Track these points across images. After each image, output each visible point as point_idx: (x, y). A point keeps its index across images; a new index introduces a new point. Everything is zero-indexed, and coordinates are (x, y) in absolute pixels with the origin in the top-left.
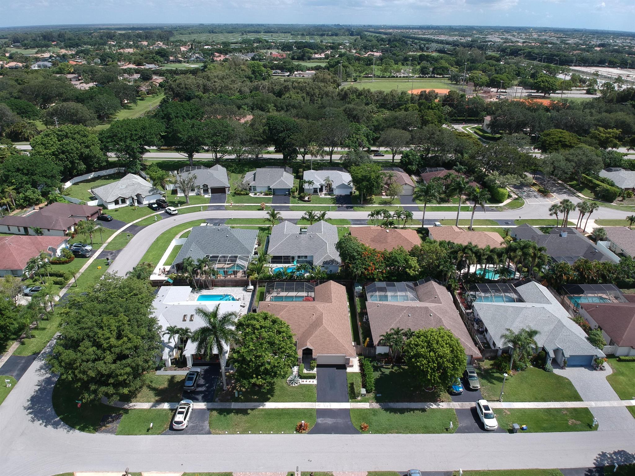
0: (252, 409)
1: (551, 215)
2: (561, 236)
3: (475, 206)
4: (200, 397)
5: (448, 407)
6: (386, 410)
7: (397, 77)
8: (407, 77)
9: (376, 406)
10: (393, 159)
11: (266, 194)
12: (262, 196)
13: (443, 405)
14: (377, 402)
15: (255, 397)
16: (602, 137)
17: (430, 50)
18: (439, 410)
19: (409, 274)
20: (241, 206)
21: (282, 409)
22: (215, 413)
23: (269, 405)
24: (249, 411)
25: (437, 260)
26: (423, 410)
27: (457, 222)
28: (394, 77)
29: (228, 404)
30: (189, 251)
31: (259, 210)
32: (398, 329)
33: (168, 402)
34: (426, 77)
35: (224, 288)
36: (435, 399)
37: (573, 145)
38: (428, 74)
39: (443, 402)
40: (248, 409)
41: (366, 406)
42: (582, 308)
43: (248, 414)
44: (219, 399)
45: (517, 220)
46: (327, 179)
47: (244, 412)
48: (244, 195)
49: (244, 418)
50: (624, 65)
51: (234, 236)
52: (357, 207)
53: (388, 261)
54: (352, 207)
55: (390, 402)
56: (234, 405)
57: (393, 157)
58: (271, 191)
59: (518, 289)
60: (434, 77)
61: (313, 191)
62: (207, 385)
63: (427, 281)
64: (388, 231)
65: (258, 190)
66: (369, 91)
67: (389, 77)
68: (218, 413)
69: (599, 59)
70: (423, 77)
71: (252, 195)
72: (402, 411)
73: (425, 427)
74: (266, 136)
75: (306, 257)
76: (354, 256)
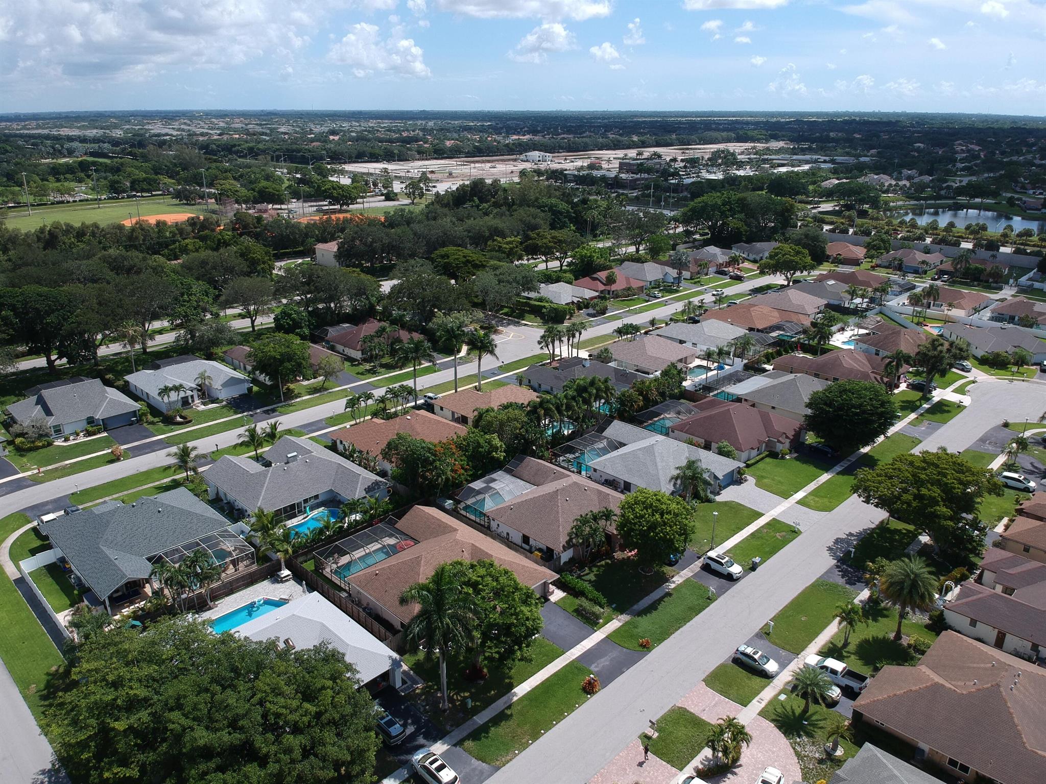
0: (509, 707)
1: (542, 348)
2: (584, 366)
4: (421, 740)
5: (684, 579)
6: (640, 614)
9: (625, 618)
10: (253, 326)
11: (89, 434)
12: (82, 439)
13: (678, 580)
14: (622, 614)
15: (493, 692)
17: (76, 153)
18: (679, 586)
21: (543, 683)
22: (469, 744)
23: (522, 690)
24: (508, 712)
26: (669, 594)
27: (456, 383)
28: (62, 202)
29: (469, 722)
31: (111, 462)
33: (385, 778)
34: (123, 198)
36: (665, 579)
38: (124, 191)
39: (673, 577)
40: (503, 710)
41: (614, 624)
43: (511, 715)
44: (452, 726)
45: (501, 367)
46: (202, 376)
47: (501, 718)
48: (43, 447)
49: (512, 723)
51: (173, 507)
52: (281, 407)
54: (274, 410)
55: (632, 606)
56: (481, 719)
57: (253, 322)
58: (93, 425)
59: (606, 433)
62: (410, 721)
63: (522, 460)
64: (409, 417)
65: (67, 430)
67: (52, 204)
68: (473, 740)
71: (59, 443)
72: (653, 607)
73: (690, 609)
75: (316, 497)
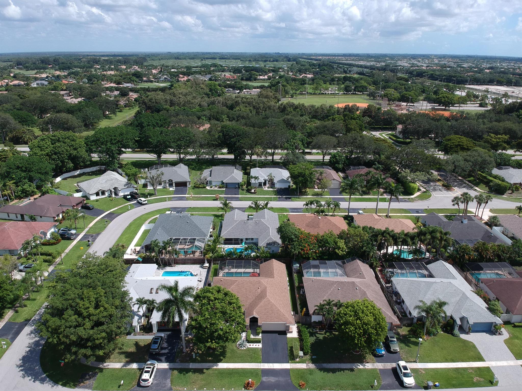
0: (207, 369)
1: (454, 205)
2: (462, 222)
3: (391, 198)
4: (163, 358)
5: (373, 368)
6: (321, 369)
7: (326, 94)
8: (333, 94)
9: (312, 366)
10: (323, 159)
11: (220, 188)
12: (216, 189)
13: (369, 366)
14: (313, 363)
15: (210, 358)
16: (494, 141)
17: (352, 73)
18: (365, 370)
19: (338, 254)
20: (200, 197)
21: (233, 369)
22: (176, 372)
23: (222, 366)
24: (205, 371)
25: (361, 242)
26: (352, 370)
27: (376, 211)
28: (323, 94)
29: (187, 364)
30: (156, 235)
31: (214, 200)
32: (329, 300)
33: (136, 362)
34: (349, 94)
35: (184, 265)
36: (361, 360)
37: (469, 148)
38: (350, 91)
39: (368, 363)
40: (203, 369)
41: (303, 366)
42: (482, 282)
43: (204, 373)
44: (179, 360)
45: (426, 209)
46: (270, 175)
47: (200, 371)
48: (202, 188)
49: (200, 376)
50: (509, 83)
51: (193, 222)
52: (294, 198)
53: (320, 243)
54: (290, 198)
55: (323, 363)
56: (192, 366)
57: (324, 157)
58: (224, 185)
59: (429, 266)
60: (356, 94)
61: (258, 185)
62: (169, 348)
63: (353, 260)
64: (320, 218)
65: (213, 184)
66: (303, 105)
67: (319, 94)
68: (179, 372)
69: (488, 79)
70: (347, 94)
71: (208, 188)
72: (334, 371)
73: (354, 385)
74: (221, 141)
75: (252, 239)
76: (292, 239)
